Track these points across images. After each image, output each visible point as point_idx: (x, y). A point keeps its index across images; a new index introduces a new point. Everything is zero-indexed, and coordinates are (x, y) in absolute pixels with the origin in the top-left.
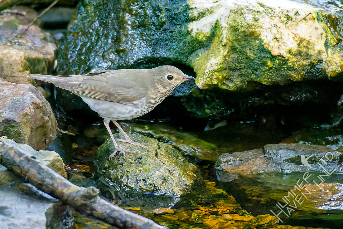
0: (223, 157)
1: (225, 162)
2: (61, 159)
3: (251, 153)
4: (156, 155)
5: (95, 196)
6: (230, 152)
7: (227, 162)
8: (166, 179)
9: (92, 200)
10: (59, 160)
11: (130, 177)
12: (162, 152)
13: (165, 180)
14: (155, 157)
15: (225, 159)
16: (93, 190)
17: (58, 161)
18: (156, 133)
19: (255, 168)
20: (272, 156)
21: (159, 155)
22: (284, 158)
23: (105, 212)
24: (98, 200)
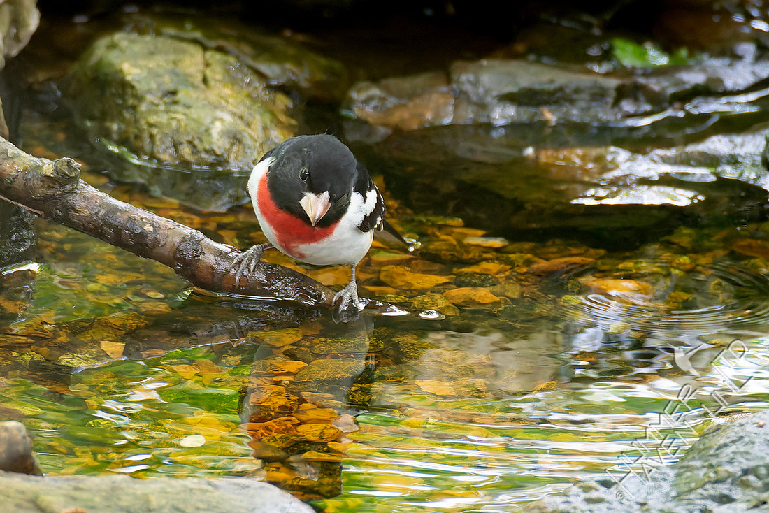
0: (359, 91)
1: (361, 102)
3: (419, 81)
4: (205, 81)
5: (75, 179)
6: (374, 80)
7: (366, 101)
8: (239, 136)
9: (68, 187)
11: (158, 138)
12: (216, 74)
13: (236, 139)
14: (202, 86)
15: (363, 96)
16: (69, 163)
19: (429, 116)
20: (468, 88)
21: (212, 83)
22: (495, 93)
23: (96, 213)
24: (79, 187)
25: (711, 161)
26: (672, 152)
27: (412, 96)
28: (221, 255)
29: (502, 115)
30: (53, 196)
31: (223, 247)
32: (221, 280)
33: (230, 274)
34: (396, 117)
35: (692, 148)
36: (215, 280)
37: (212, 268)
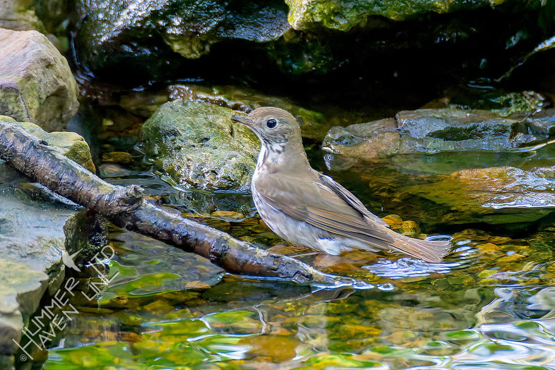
0: (333, 133)
1: (337, 141)
2: (87, 144)
3: (377, 124)
4: (232, 133)
5: (140, 199)
7: (340, 140)
8: (248, 169)
9: (135, 205)
10: (83, 145)
11: (192, 168)
12: (240, 128)
13: (246, 170)
14: (229, 136)
15: (338, 136)
16: (135, 189)
17: (82, 147)
18: (230, 99)
19: (383, 148)
20: (409, 128)
21: (236, 133)
22: (428, 132)
23: (155, 223)
24: (143, 205)
28: (243, 249)
30: (125, 212)
31: (242, 244)
32: (242, 267)
33: (248, 263)
36: (239, 267)
37: (236, 259)
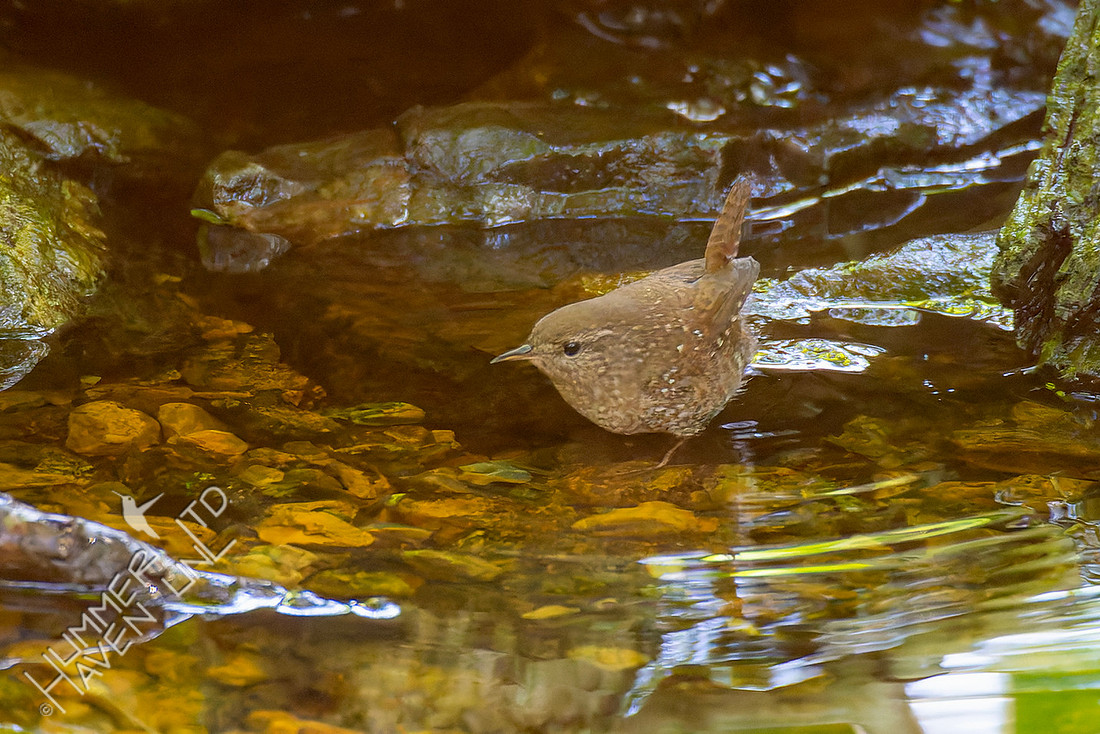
0: (225, 169)
1: (230, 191)
3: (343, 145)
6: (253, 147)
7: (238, 190)
15: (234, 179)
19: (362, 213)
22: (490, 166)
25: (914, 286)
26: (836, 273)
27: (329, 177)
29: (503, 206)
34: (298, 218)
35: (874, 263)
